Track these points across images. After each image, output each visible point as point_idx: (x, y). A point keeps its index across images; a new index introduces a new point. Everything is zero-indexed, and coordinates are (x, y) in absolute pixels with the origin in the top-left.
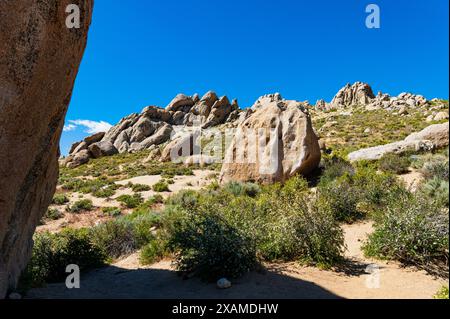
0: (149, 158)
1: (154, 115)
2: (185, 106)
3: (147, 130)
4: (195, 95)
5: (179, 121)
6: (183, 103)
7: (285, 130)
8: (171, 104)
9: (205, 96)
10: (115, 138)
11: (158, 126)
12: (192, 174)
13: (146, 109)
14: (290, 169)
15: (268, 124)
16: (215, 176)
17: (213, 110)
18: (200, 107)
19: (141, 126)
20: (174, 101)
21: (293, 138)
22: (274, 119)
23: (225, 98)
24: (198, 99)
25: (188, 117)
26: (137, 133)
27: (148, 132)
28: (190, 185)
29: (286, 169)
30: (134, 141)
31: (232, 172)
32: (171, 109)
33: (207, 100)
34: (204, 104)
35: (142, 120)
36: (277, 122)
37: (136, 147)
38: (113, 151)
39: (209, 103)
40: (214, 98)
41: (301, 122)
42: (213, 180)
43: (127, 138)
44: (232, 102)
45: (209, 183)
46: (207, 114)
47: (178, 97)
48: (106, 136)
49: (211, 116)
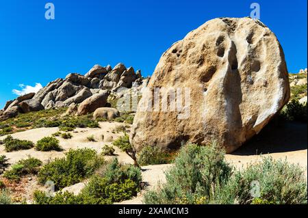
0: (67, 112)
1: (75, 80)
2: (101, 74)
3: (69, 92)
4: (108, 66)
5: (96, 85)
6: (98, 72)
7: (242, 55)
8: (89, 73)
9: (116, 67)
10: (43, 98)
11: (79, 89)
12: (97, 126)
13: (69, 75)
14: (255, 118)
15: (213, 45)
16: (123, 129)
17: (122, 77)
18: (112, 75)
19: (65, 88)
20: (92, 70)
21: (257, 67)
22: (221, 39)
23: (132, 69)
24: (110, 69)
25: (103, 82)
26: (61, 94)
27: (70, 94)
28: (92, 140)
29: (246, 118)
30: (58, 100)
31: (152, 123)
32: (89, 76)
33: (117, 70)
34: (115, 73)
35: (65, 84)
36: (227, 44)
37: (59, 104)
38: (40, 108)
39: (119, 72)
40: (123, 68)
41: (268, 42)
42: (122, 134)
43: (53, 98)
44: (137, 72)
45: (116, 137)
46: (117, 80)
47: (95, 67)
48: (36, 96)
49: (121, 82)
